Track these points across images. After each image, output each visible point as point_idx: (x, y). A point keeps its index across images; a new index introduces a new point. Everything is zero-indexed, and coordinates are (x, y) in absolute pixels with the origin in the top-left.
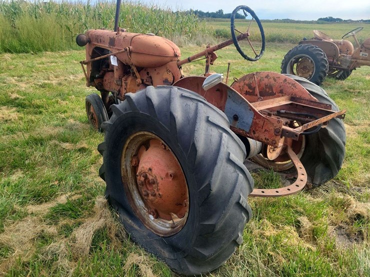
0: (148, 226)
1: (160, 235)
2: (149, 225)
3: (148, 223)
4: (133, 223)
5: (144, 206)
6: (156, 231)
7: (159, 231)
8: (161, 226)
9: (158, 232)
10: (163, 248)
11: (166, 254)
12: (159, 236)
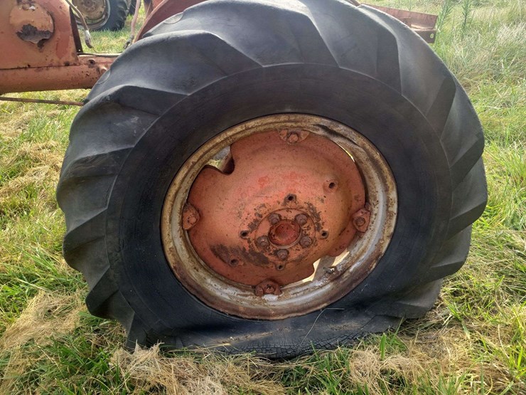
0: (279, 314)
1: (319, 308)
2: (279, 312)
3: (275, 310)
4: (242, 338)
5: (239, 292)
6: (304, 309)
7: (310, 304)
8: (304, 294)
9: (309, 308)
10: (337, 322)
11: (352, 325)
12: (319, 310)
